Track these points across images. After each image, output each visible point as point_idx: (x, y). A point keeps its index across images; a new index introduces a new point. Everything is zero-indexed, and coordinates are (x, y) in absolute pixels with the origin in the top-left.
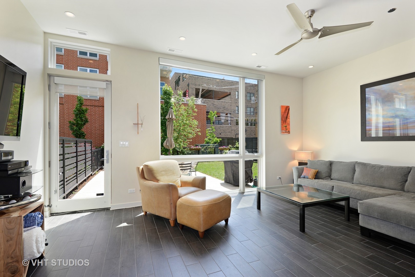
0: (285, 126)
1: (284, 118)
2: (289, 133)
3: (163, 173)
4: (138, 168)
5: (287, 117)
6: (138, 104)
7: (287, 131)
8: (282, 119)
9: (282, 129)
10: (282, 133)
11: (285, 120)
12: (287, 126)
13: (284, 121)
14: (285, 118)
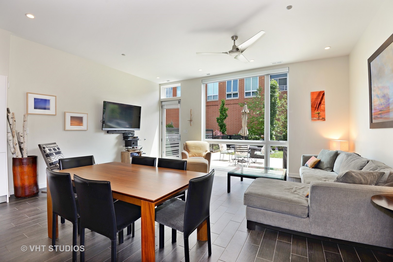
0: (318, 112)
1: (315, 104)
2: (325, 120)
3: (194, 148)
4: (184, 144)
5: (320, 103)
6: (191, 109)
7: (321, 118)
8: (312, 106)
9: (313, 116)
10: (312, 121)
11: (317, 106)
12: (321, 113)
13: (316, 108)
14: (318, 104)
